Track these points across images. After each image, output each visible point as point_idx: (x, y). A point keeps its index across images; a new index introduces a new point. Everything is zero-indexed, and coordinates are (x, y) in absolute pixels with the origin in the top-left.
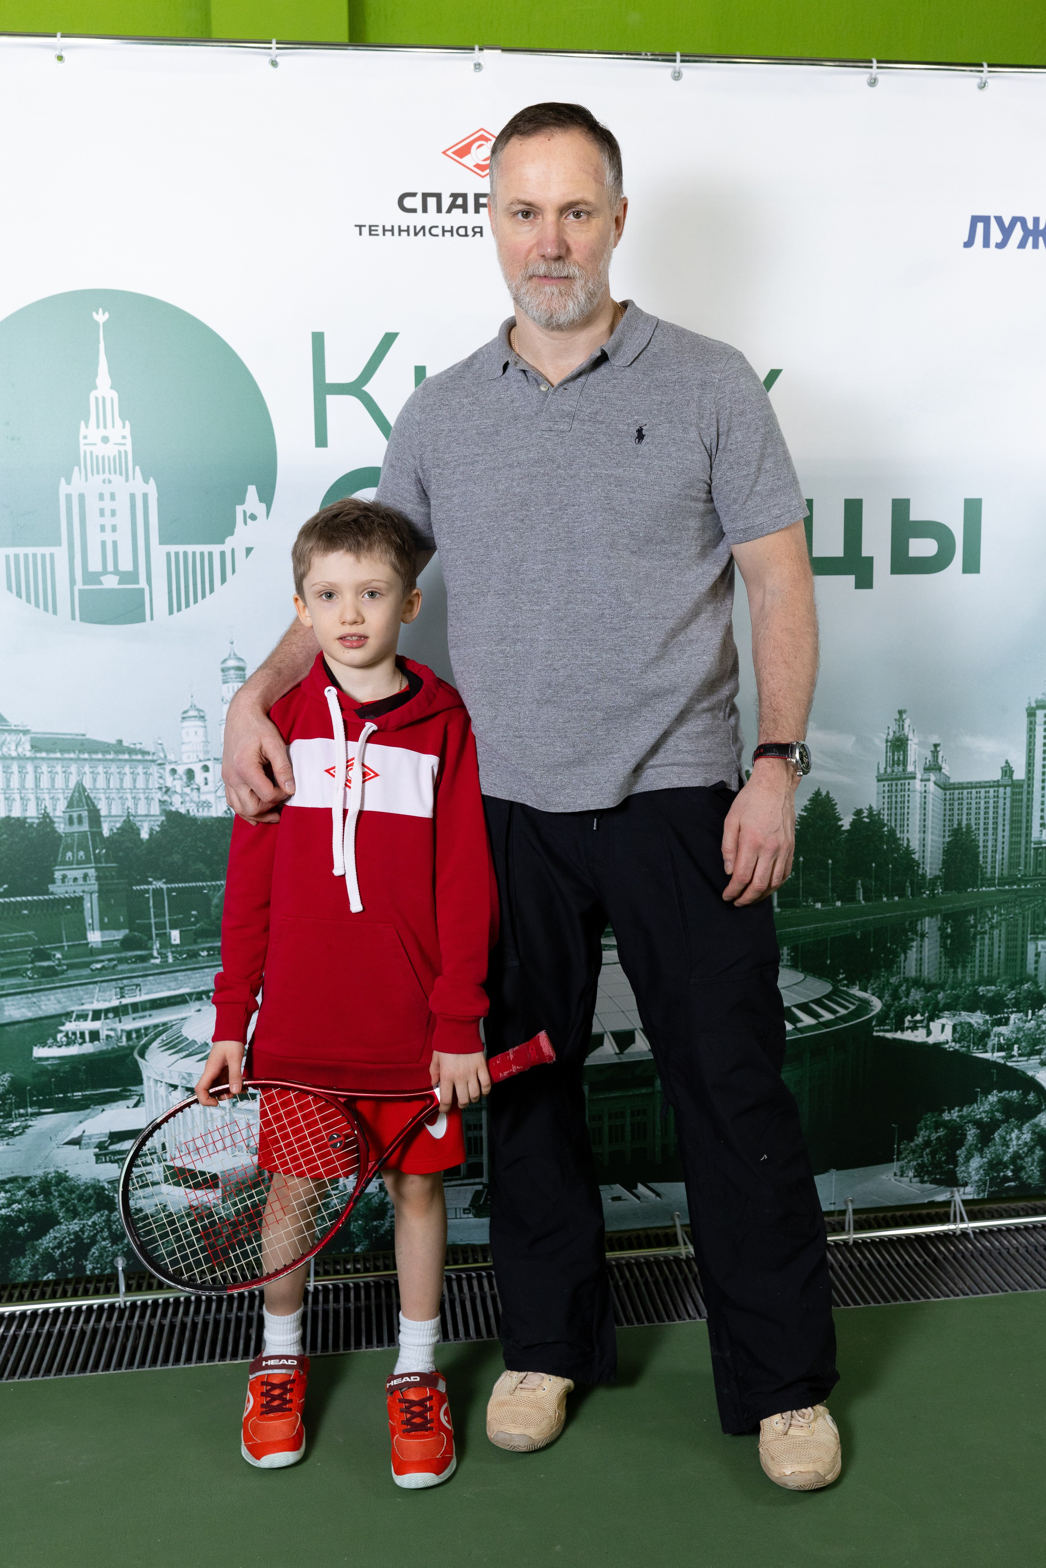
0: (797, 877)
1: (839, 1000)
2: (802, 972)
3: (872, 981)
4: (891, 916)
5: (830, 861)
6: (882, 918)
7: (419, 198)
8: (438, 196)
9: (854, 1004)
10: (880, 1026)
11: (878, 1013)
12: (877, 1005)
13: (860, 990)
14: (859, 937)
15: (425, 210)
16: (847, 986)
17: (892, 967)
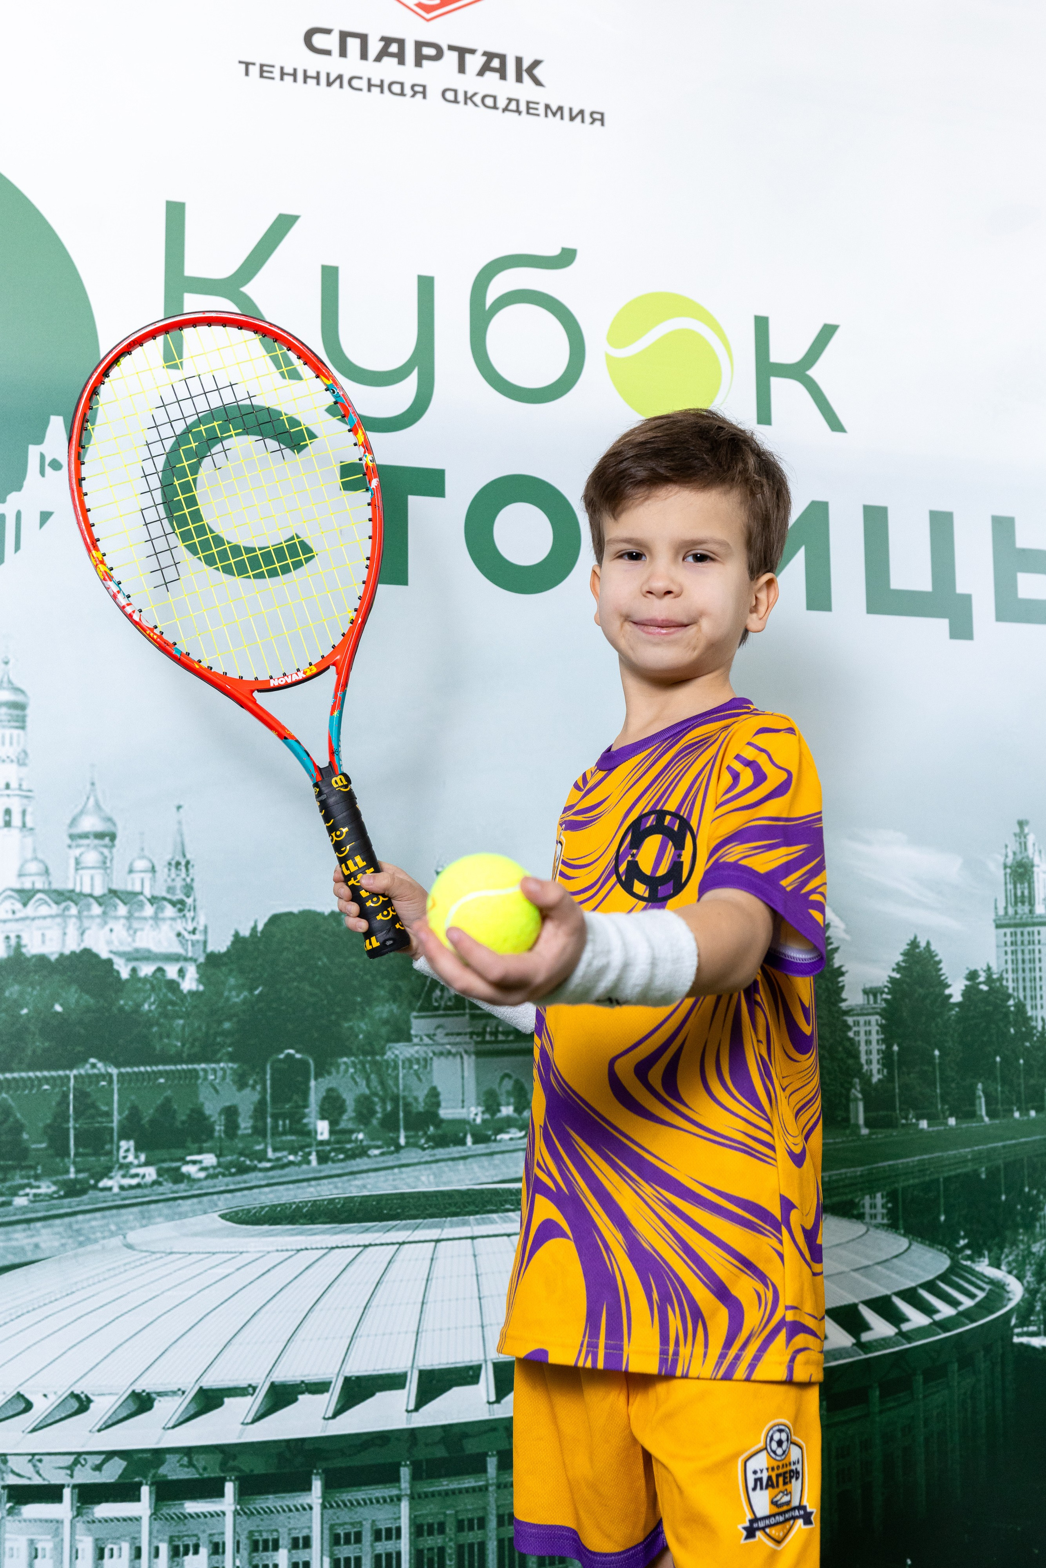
0: (890, 1078)
1: (962, 1282)
2: (904, 1235)
3: (1006, 1250)
4: (1026, 1143)
5: (937, 1053)
6: (1015, 1145)
7: (334, 39)
8: (363, 38)
9: (982, 1289)
10: (1021, 1324)
11: (1018, 1304)
12: (1016, 1291)
13: (991, 1265)
14: (983, 1176)
15: (343, 53)
16: (969, 1258)
17: (1034, 1226)
